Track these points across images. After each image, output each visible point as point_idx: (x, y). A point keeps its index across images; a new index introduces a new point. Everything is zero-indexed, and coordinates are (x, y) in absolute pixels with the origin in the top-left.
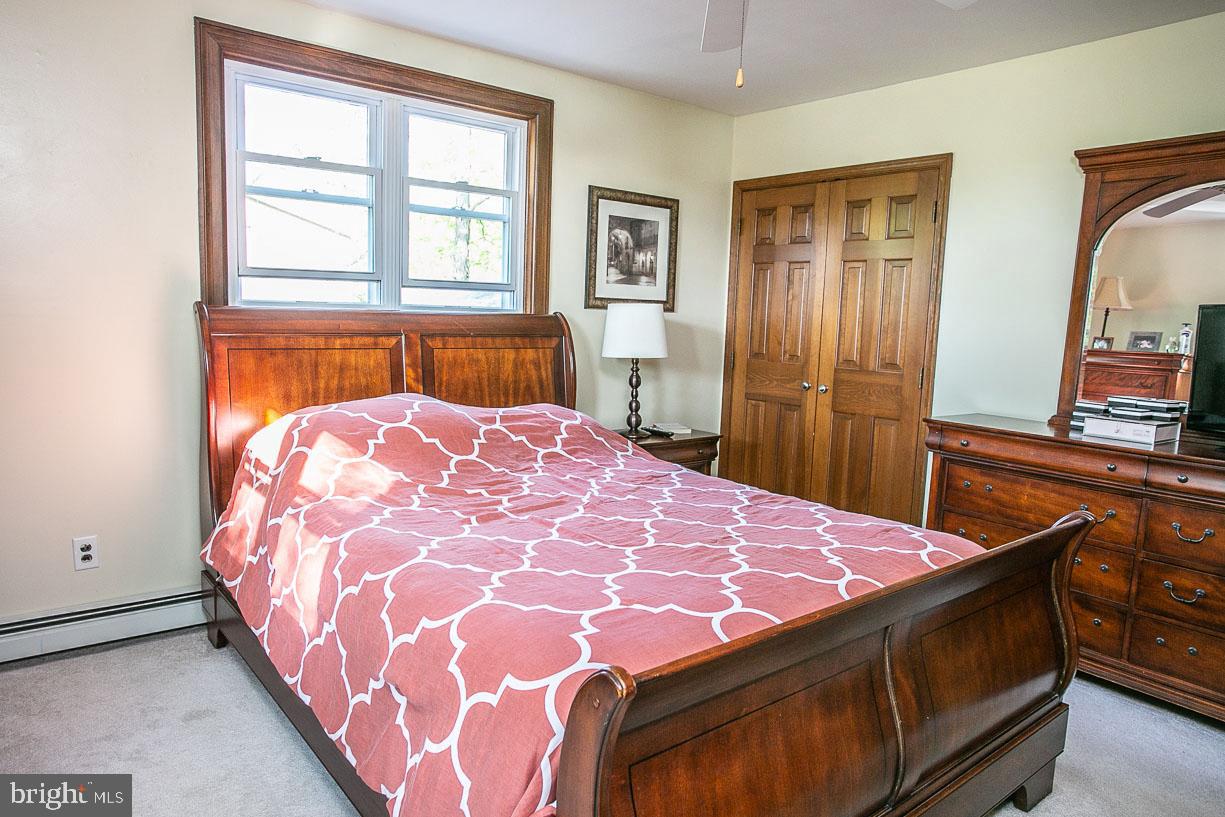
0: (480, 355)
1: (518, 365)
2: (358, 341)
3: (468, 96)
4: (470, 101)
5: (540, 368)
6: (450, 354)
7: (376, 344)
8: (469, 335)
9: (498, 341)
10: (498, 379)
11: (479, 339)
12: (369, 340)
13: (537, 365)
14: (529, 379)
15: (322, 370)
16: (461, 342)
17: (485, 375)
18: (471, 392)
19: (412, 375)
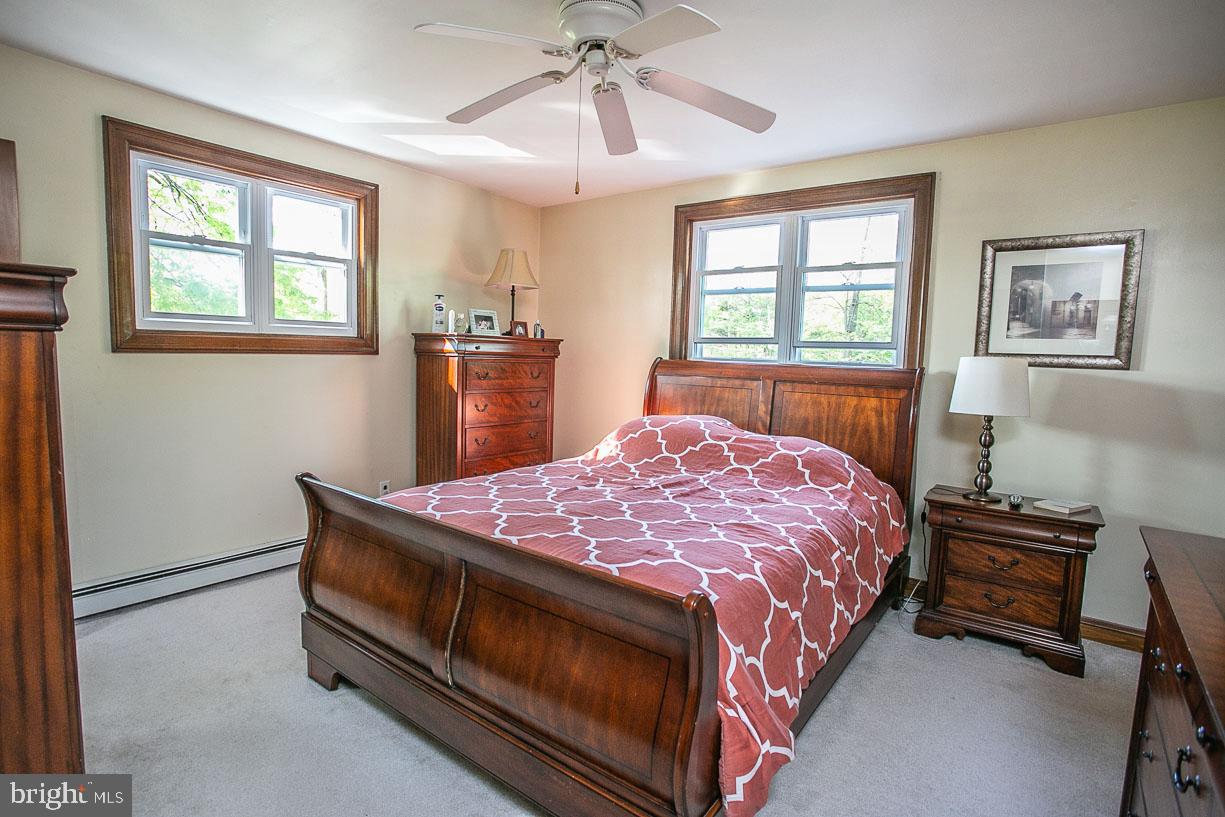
0: (823, 399)
1: (857, 410)
2: (731, 382)
3: (845, 195)
4: (848, 199)
5: (882, 416)
6: (797, 396)
7: (743, 385)
8: (813, 383)
9: (842, 389)
10: (836, 421)
11: (823, 387)
12: (737, 382)
13: (879, 413)
14: (868, 424)
15: (708, 400)
16: (807, 388)
17: (825, 416)
18: (811, 428)
19: (764, 409)
